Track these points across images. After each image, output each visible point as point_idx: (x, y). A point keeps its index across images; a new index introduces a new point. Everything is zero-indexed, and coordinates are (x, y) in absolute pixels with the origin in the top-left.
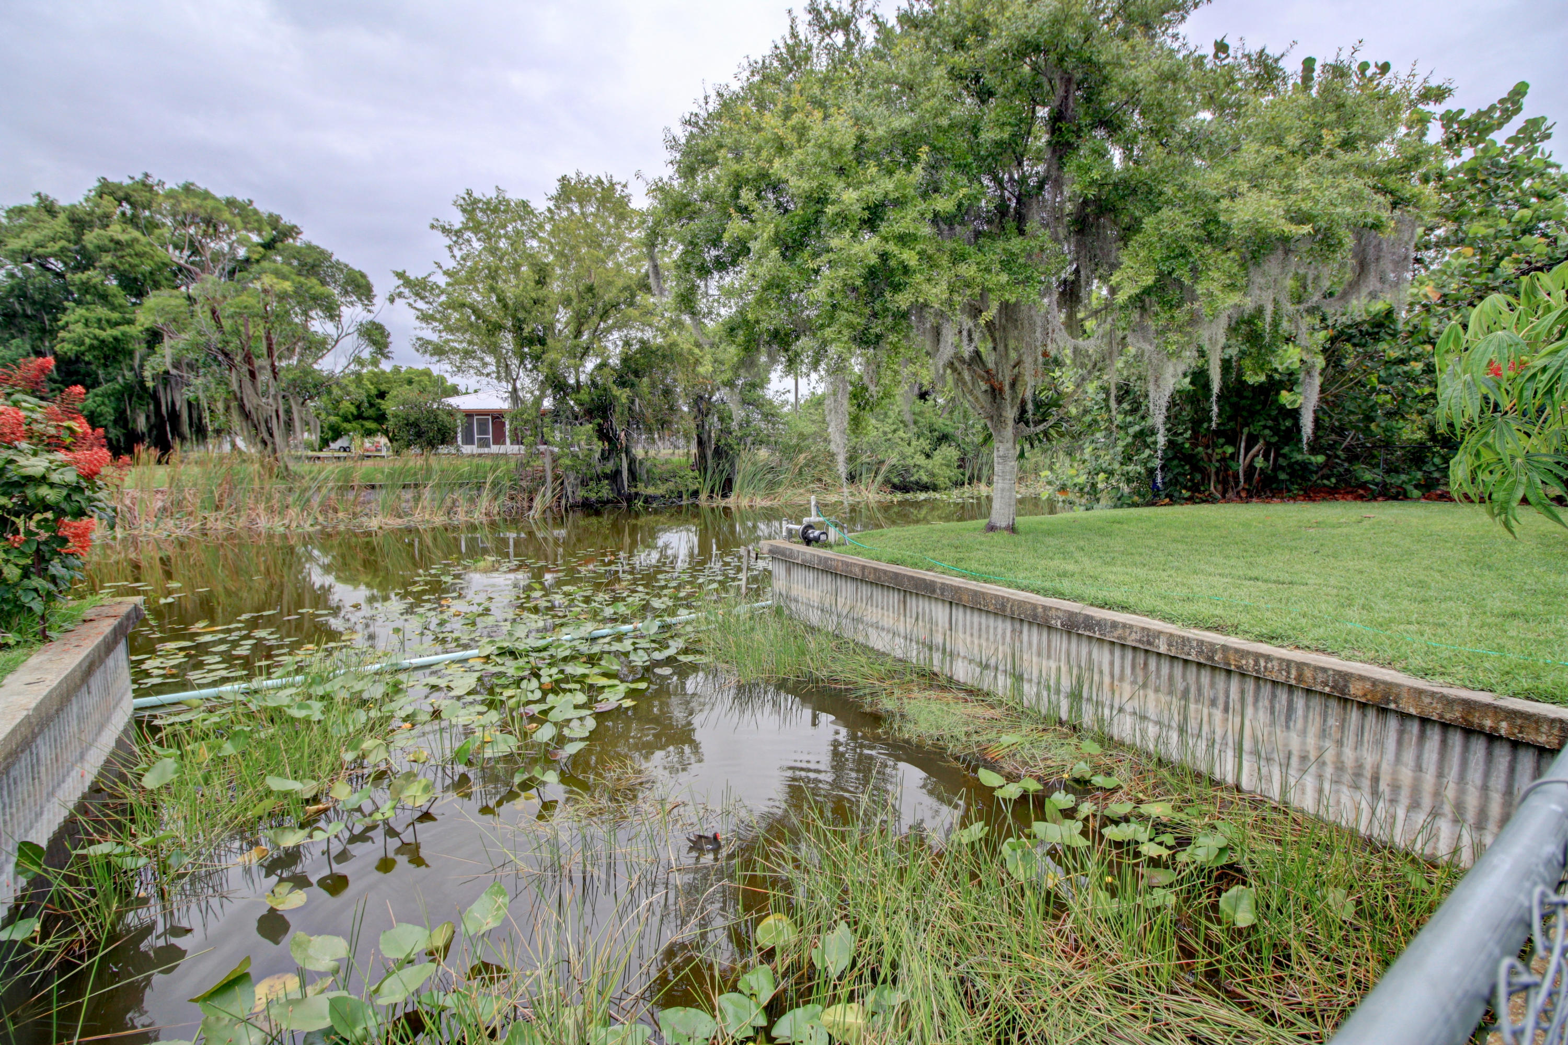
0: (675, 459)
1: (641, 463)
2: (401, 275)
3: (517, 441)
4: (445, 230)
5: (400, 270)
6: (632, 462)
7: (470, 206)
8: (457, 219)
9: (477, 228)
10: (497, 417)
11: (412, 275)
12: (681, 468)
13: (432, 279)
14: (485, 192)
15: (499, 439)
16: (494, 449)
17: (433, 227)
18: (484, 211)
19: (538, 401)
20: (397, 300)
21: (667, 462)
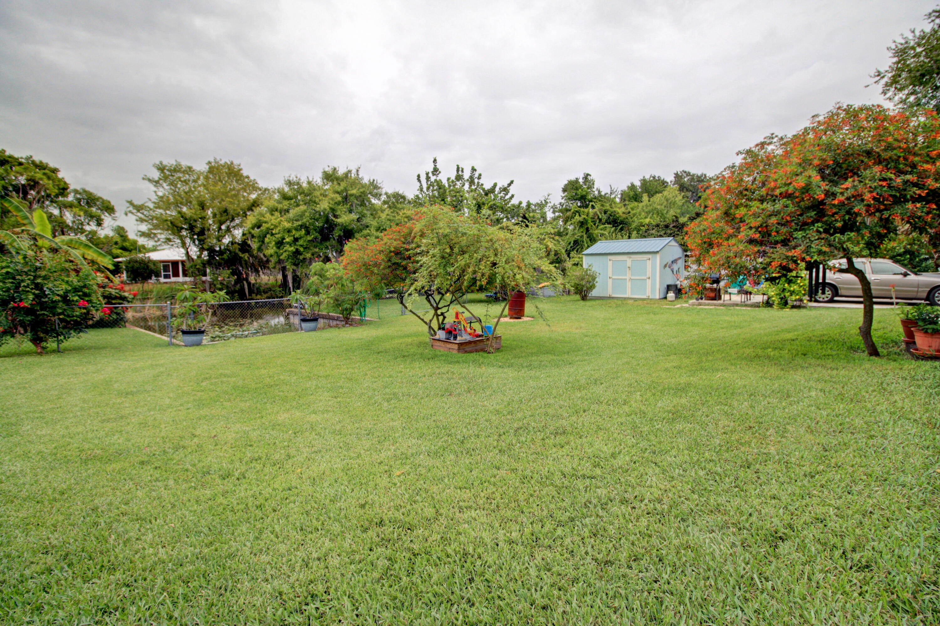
0: (270, 282)
1: (253, 285)
2: (131, 203)
3: (185, 275)
4: (149, 180)
5: (129, 200)
6: (249, 284)
7: (161, 168)
8: (156, 175)
9: (165, 178)
10: (175, 264)
11: (136, 202)
12: (274, 286)
13: (146, 205)
14: (169, 162)
15: (176, 274)
16: (173, 279)
17: (143, 179)
18: (168, 170)
19: (199, 257)
20: (130, 215)
21: (266, 284)
